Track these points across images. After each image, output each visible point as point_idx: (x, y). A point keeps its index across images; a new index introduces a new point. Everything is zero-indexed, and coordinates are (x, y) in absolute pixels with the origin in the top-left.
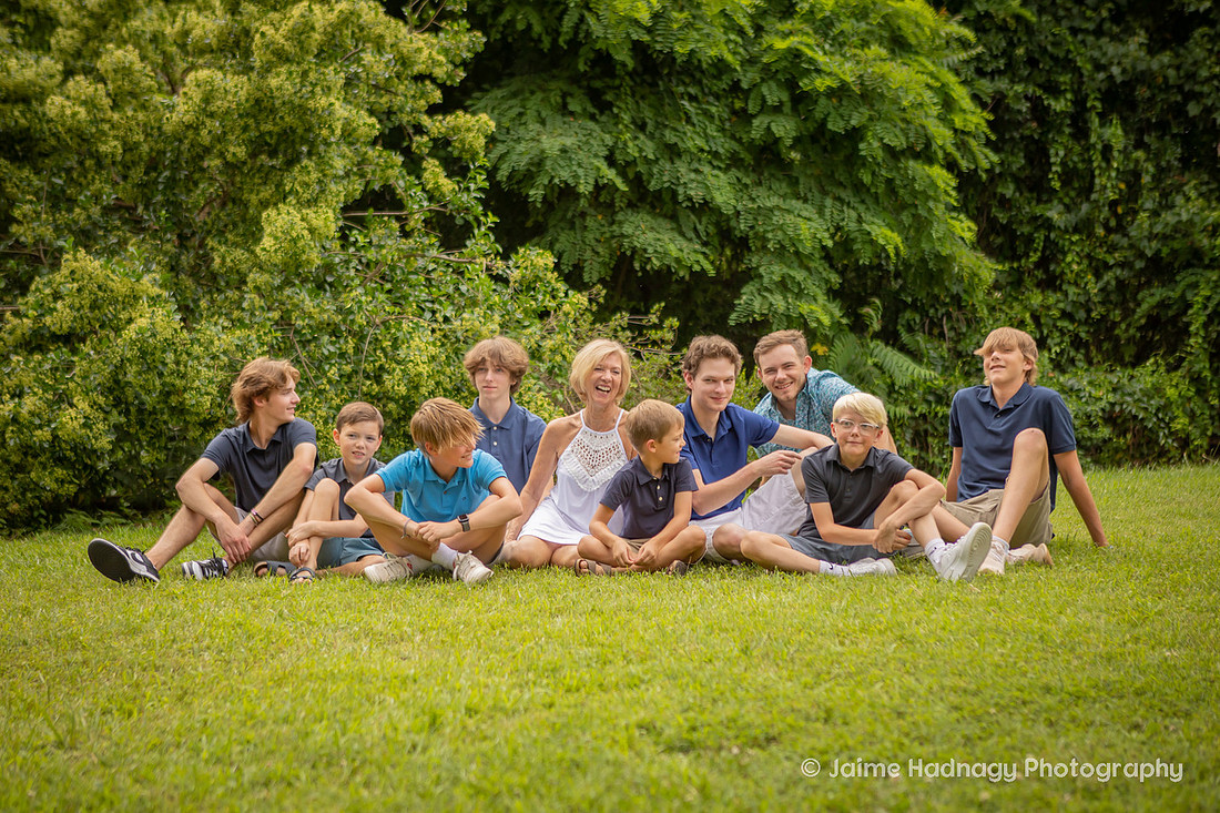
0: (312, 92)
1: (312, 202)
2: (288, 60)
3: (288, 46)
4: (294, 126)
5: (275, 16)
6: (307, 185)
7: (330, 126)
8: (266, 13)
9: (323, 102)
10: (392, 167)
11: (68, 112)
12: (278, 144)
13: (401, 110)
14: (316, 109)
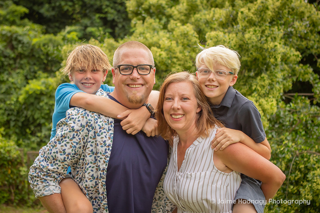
0: (266, 40)
1: (266, 95)
2: (255, 25)
3: (255, 18)
4: (258, 57)
5: (250, 5)
6: (263, 86)
7: (275, 57)
8: (246, 4)
9: (271, 45)
10: (307, 74)
11: (158, 54)
12: (251, 66)
13: (312, 47)
14: (268, 49)
